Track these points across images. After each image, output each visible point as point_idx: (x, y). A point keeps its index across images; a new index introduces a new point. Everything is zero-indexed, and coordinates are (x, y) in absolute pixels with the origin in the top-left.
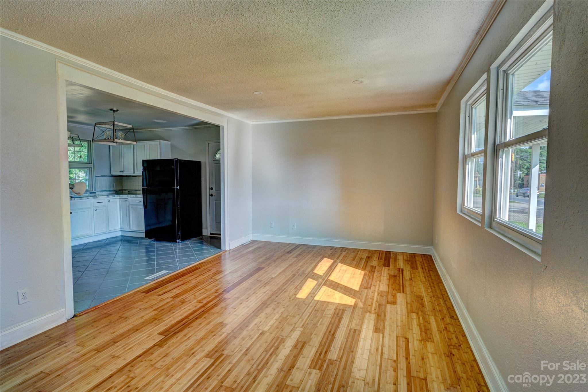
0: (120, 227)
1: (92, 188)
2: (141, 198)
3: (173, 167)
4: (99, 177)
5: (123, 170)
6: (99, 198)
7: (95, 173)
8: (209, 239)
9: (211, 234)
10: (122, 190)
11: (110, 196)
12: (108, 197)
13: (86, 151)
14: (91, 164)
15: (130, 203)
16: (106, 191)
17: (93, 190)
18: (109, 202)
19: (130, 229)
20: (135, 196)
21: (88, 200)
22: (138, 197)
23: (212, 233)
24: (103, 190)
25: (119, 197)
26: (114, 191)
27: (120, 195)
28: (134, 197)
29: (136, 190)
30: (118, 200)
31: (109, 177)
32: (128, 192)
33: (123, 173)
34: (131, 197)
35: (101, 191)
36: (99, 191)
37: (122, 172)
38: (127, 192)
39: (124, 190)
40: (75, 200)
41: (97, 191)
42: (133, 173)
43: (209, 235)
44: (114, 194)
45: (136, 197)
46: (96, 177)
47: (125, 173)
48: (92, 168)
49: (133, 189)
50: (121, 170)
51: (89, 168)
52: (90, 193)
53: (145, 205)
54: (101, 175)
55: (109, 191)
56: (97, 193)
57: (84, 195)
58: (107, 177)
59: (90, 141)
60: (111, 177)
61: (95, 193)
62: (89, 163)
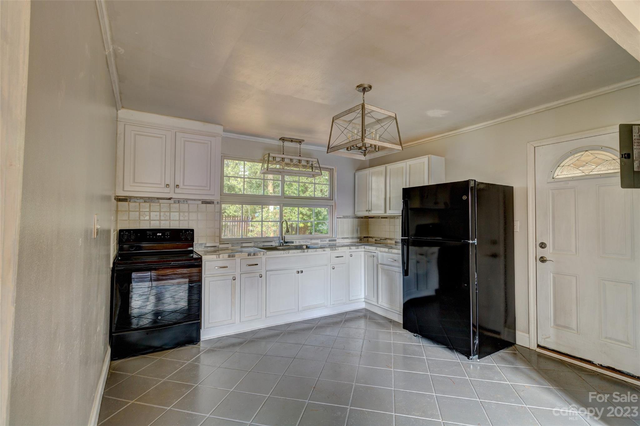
0: (363, 297)
1: (333, 233)
2: (398, 254)
3: (464, 198)
4: (340, 218)
5: (370, 209)
6: (338, 250)
7: (336, 212)
8: (534, 358)
9: (539, 346)
10: (368, 237)
11: (352, 247)
12: (350, 249)
13: (328, 184)
14: (333, 200)
15: (380, 262)
16: (348, 238)
17: (333, 237)
18: (351, 256)
19: (378, 303)
20: (386, 250)
21: (324, 252)
22: (392, 253)
23: (542, 344)
24: (345, 237)
25: (363, 250)
26: (358, 238)
27: (366, 247)
28: (385, 252)
29: (386, 239)
30: (363, 253)
31: (352, 218)
32: (376, 240)
33: (370, 213)
34: (381, 252)
35: (342, 238)
36: (339, 238)
37: (369, 211)
38: (374, 240)
39: (370, 237)
40: (308, 252)
41: (338, 239)
42: (383, 213)
43: (534, 347)
44: (358, 242)
45: (388, 252)
46: (337, 218)
47: (372, 213)
48: (333, 206)
49: (382, 236)
50: (367, 209)
51: (330, 206)
52: (330, 241)
53: (405, 268)
54: (343, 216)
55: (352, 239)
56: (337, 241)
57: (322, 244)
58: (350, 218)
59: (332, 170)
60: (354, 219)
61: (335, 240)
62: (330, 200)
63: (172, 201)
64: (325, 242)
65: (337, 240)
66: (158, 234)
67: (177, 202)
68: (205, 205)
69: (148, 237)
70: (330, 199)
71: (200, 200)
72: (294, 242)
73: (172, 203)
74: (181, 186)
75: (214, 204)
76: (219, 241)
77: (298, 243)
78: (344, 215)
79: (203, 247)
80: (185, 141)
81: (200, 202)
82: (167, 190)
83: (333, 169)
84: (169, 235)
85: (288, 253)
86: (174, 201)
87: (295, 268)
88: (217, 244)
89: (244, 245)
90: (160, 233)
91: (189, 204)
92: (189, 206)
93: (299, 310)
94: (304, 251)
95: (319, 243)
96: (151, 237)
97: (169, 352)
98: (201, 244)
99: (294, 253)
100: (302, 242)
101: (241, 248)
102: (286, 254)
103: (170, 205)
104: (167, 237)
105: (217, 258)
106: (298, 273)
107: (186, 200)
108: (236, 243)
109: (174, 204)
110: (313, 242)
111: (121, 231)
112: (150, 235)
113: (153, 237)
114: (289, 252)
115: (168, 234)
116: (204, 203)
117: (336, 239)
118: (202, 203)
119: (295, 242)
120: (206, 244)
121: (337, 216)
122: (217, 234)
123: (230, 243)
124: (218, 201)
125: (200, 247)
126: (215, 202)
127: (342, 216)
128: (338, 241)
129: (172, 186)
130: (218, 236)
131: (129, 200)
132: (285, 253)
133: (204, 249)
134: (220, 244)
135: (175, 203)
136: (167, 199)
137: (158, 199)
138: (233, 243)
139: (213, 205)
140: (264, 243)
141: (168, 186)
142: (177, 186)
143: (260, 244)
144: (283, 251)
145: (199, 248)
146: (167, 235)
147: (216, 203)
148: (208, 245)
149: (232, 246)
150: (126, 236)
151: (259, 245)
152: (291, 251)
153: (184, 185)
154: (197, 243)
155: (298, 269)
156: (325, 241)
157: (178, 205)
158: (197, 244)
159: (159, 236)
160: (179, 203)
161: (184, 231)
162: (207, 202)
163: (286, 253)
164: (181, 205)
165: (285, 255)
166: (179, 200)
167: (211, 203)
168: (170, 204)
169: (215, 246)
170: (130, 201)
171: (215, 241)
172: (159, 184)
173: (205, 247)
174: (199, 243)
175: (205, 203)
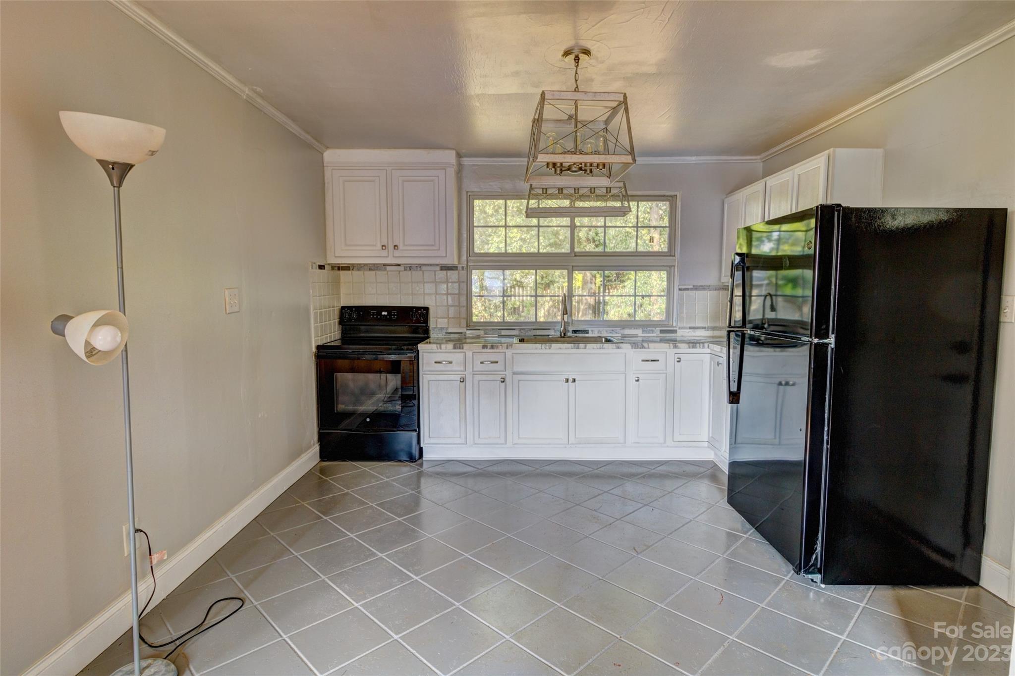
0: (706, 439)
1: (673, 318)
4: (687, 289)
7: (678, 279)
11: (679, 345)
13: (665, 225)
14: (674, 256)
16: (704, 328)
18: (679, 360)
21: (619, 351)
24: (698, 325)
25: (708, 350)
27: (711, 345)
31: (715, 290)
35: (690, 328)
36: (684, 328)
40: (585, 348)
41: (680, 328)
46: (680, 290)
48: (673, 267)
51: (669, 267)
54: (694, 286)
55: (714, 330)
56: (678, 333)
57: (644, 337)
58: (710, 290)
59: (675, 199)
60: (721, 292)
61: (675, 332)
62: (670, 256)
63: (402, 268)
64: (653, 333)
65: (678, 330)
66: (383, 313)
67: (408, 268)
68: (445, 272)
69: (372, 316)
70: (669, 254)
71: (437, 265)
72: (590, 332)
73: (402, 271)
74: (401, 247)
75: (457, 270)
76: (465, 326)
77: (596, 332)
78: (695, 284)
79: (444, 334)
80: (404, 181)
81: (438, 268)
82: (384, 253)
83: (676, 195)
84: (396, 315)
85: (549, 349)
86: (405, 267)
87: (563, 373)
88: (463, 330)
89: (503, 333)
90: (385, 312)
91: (423, 271)
92: (423, 273)
93: (570, 442)
94: (578, 346)
95: (639, 335)
96: (375, 316)
97: (377, 464)
98: (442, 329)
99: (561, 349)
100: (605, 332)
101: (498, 337)
102: (546, 349)
103: (399, 273)
104: (394, 317)
105: (438, 349)
106: (566, 382)
107: (420, 266)
108: (490, 329)
109: (405, 272)
110: (625, 333)
111: (343, 308)
112: (373, 314)
113: (377, 317)
114: (551, 346)
115: (394, 313)
116: (444, 268)
117: (675, 329)
118: (441, 270)
119: (592, 331)
120: (447, 329)
121: (680, 287)
122: (464, 315)
123: (482, 330)
124: (463, 265)
125: (439, 333)
126: (458, 268)
127: (692, 287)
128: (680, 333)
129: (391, 247)
130: (464, 318)
131: (351, 268)
132: (543, 348)
133: (445, 335)
134: (467, 330)
135: (405, 270)
136: (395, 265)
137: (385, 265)
138: (486, 329)
139: (456, 272)
140: (535, 331)
141: (384, 248)
142: (395, 246)
143: (529, 332)
144: (541, 345)
145: (439, 335)
146: (394, 315)
147: (461, 269)
148: (450, 330)
149: (486, 334)
150: (347, 314)
151: (527, 334)
152: (554, 345)
153: (404, 245)
154: (435, 326)
155: (569, 375)
156: (653, 331)
157: (410, 272)
158: (435, 328)
159: (384, 315)
160: (410, 269)
161: (414, 310)
162: (448, 267)
163: (545, 347)
164: (413, 272)
165: (544, 351)
166: (411, 266)
167: (454, 268)
168: (399, 271)
169: (461, 333)
170: (353, 270)
171: (460, 325)
172: (374, 245)
173: (446, 333)
174: (438, 326)
175: (445, 270)
